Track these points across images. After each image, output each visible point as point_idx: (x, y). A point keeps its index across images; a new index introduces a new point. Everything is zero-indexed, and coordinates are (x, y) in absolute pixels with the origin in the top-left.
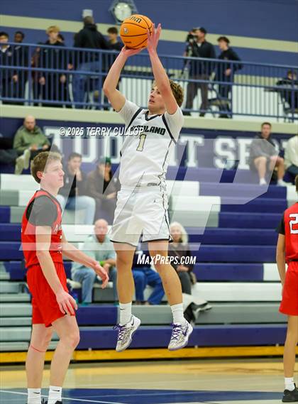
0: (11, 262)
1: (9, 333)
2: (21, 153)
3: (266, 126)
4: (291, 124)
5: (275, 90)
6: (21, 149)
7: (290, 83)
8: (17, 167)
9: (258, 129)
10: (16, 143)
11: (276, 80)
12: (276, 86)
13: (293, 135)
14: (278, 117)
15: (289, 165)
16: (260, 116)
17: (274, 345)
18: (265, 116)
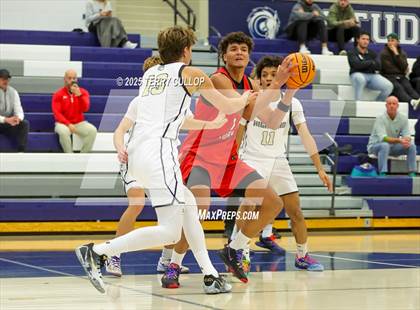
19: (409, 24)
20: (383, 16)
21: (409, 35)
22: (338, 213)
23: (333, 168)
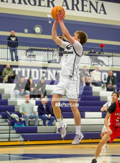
0: (2, 112)
1: (2, 136)
2: (5, 76)
3: (85, 67)
4: (93, 66)
5: (88, 55)
6: (5, 75)
7: (93, 53)
8: (4, 81)
9: (82, 68)
10: (3, 73)
11: (88, 52)
12: (88, 54)
13: (94, 70)
14: (89, 64)
15: (92, 80)
16: (83, 64)
17: (89, 139)
18: (85, 64)
19: (35, 72)
20: (26, 70)
21: (35, 76)
22: (11, 140)
23: (9, 123)
